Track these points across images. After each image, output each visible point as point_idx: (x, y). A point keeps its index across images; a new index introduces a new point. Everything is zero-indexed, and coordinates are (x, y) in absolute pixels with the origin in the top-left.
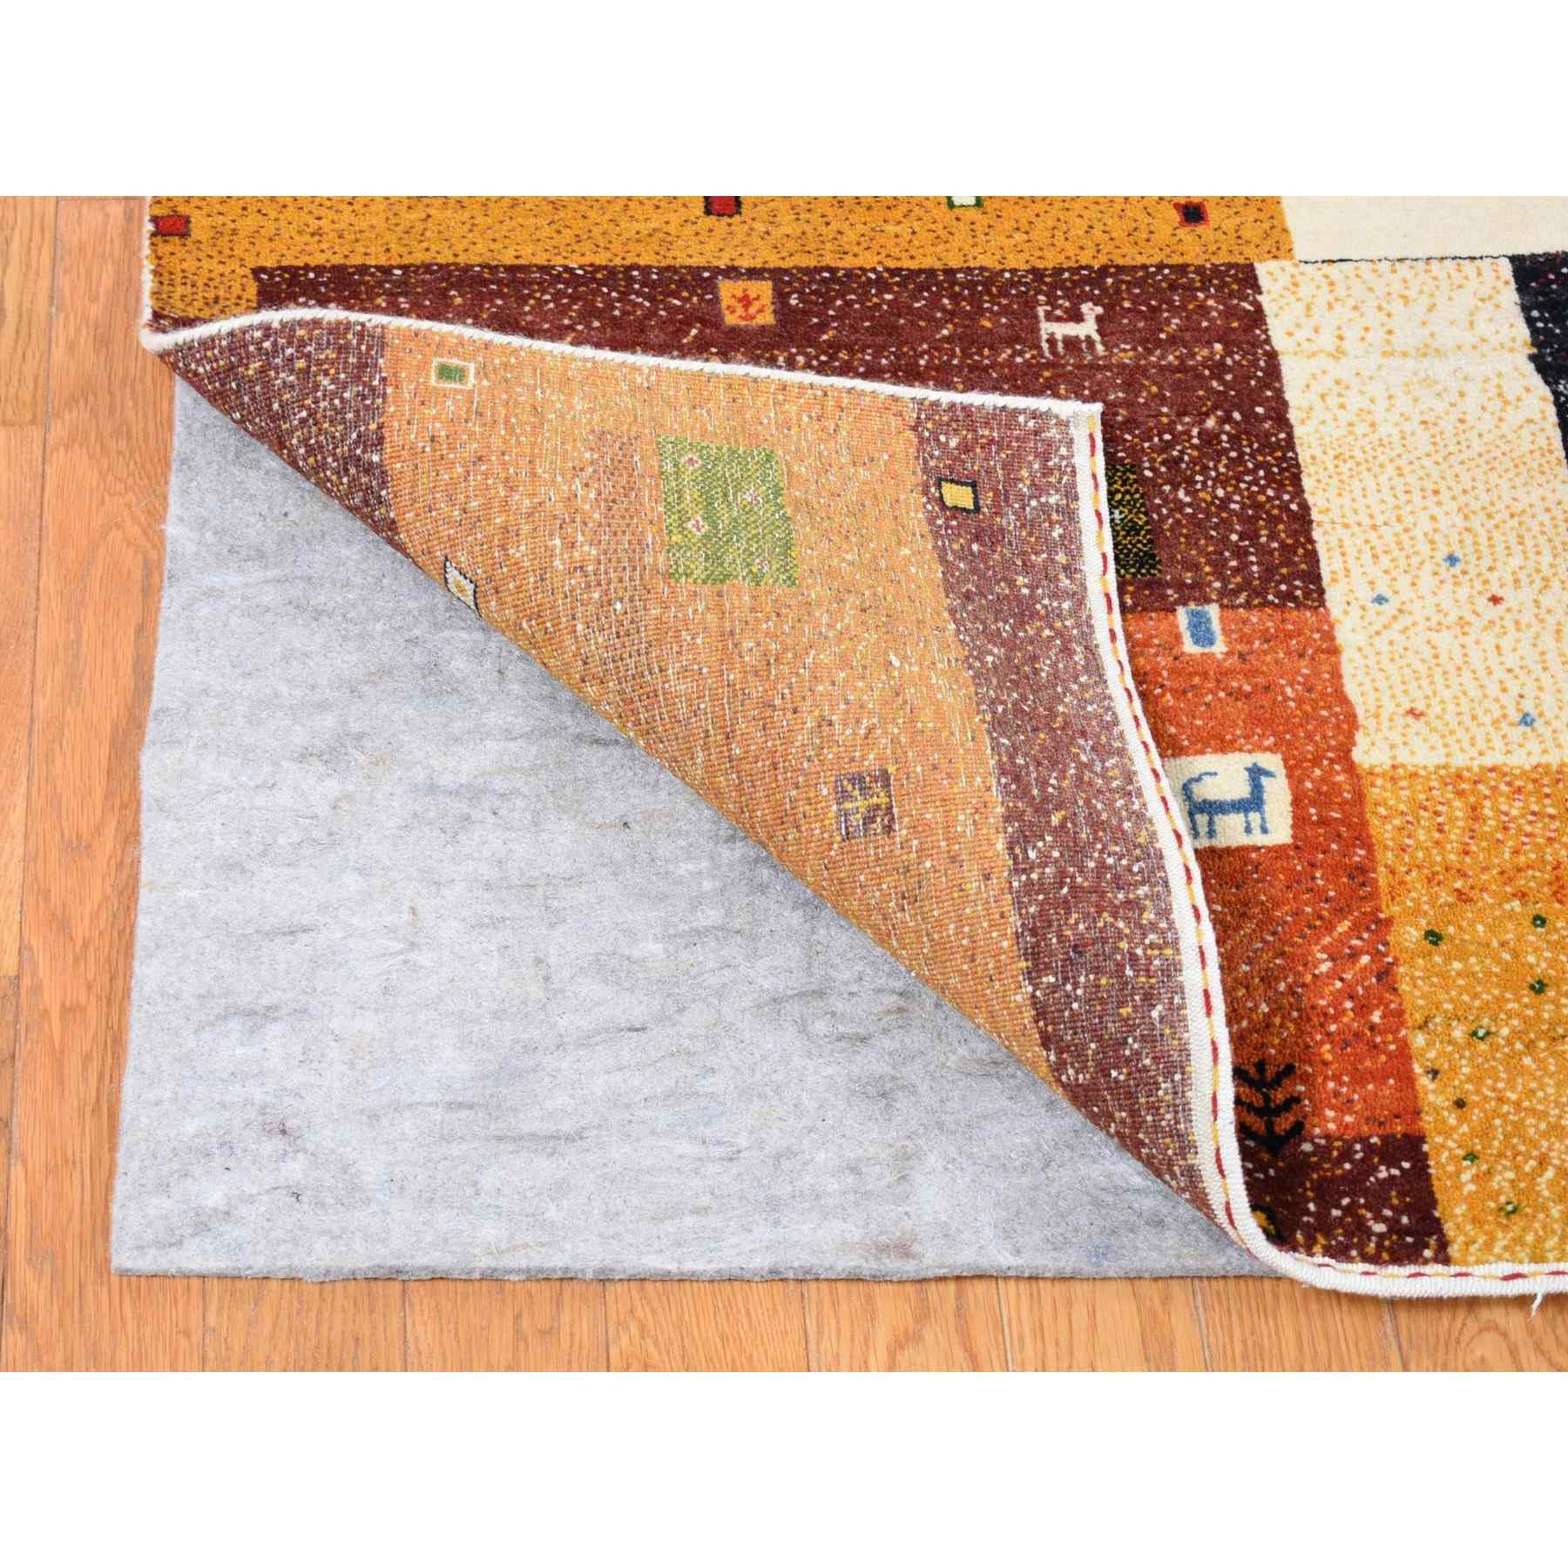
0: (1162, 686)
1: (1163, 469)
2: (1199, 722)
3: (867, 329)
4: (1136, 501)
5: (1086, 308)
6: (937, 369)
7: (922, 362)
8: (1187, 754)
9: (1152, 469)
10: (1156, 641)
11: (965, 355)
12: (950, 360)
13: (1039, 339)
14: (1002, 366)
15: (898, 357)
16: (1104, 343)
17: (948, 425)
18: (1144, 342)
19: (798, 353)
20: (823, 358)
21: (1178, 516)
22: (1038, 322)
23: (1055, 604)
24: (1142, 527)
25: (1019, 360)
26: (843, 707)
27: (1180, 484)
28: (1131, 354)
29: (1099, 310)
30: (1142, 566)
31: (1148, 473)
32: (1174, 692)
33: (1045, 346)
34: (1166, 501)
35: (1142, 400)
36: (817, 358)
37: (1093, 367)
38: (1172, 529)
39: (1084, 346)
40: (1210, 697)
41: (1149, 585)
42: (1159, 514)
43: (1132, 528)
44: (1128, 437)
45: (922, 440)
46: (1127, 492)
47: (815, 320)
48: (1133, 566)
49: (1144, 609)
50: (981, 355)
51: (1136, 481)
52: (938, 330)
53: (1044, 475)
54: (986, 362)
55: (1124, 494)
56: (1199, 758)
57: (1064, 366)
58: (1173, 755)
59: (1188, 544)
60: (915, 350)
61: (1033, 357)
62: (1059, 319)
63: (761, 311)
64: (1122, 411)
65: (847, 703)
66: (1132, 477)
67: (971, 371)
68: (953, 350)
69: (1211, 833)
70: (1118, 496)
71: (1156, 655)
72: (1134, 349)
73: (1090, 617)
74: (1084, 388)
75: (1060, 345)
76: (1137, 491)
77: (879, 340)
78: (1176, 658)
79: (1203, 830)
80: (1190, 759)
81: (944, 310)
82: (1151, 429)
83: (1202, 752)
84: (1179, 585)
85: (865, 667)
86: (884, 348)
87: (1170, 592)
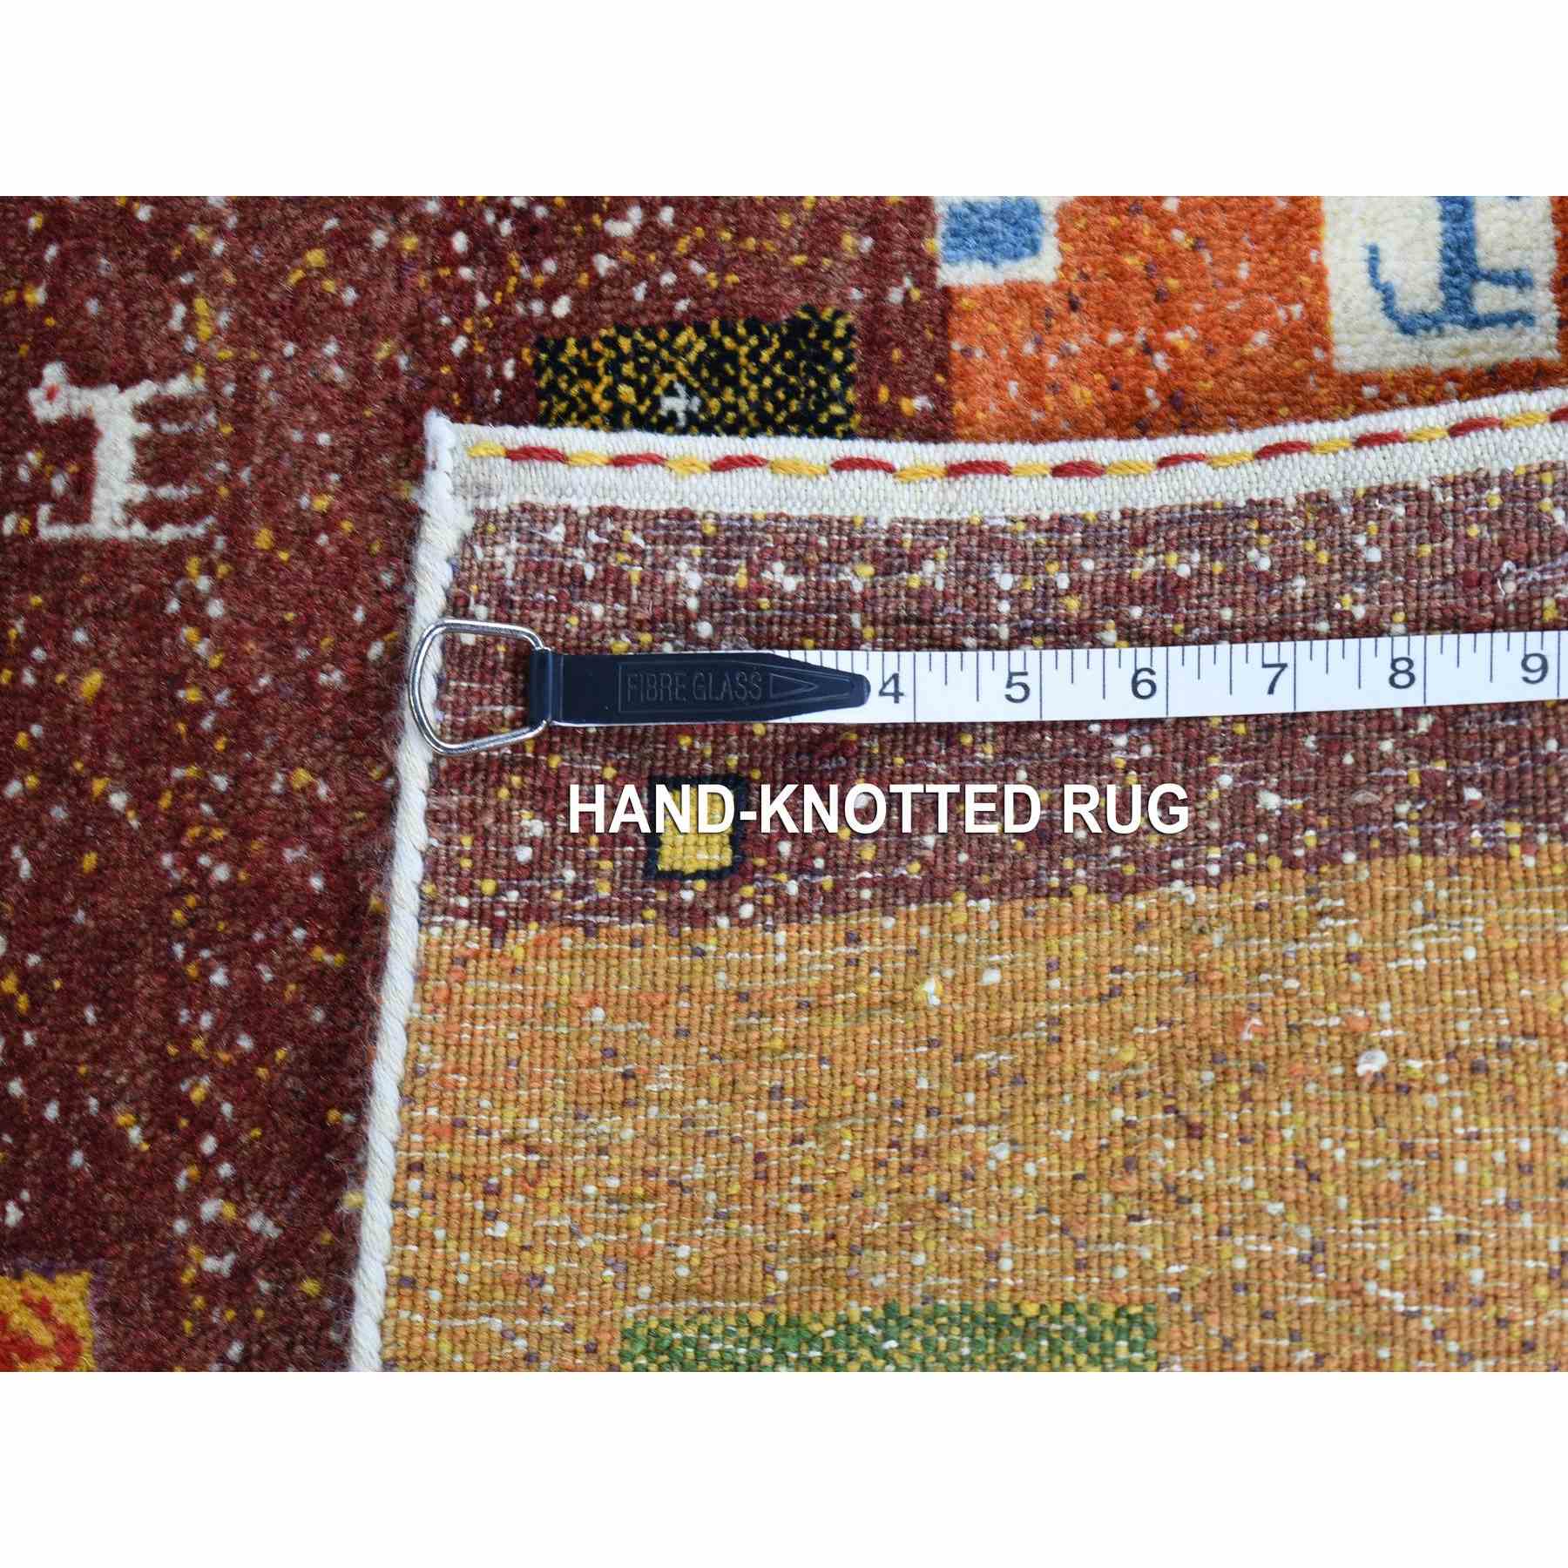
0: (1148, 349)
1: (550, 266)
2: (1243, 272)
3: (107, 1018)
4: (638, 350)
5: (45, 410)
6: (243, 834)
7: (221, 873)
8: (1325, 312)
9: (550, 293)
10: (1029, 349)
11: (197, 751)
12: (216, 799)
13: (149, 547)
14: (234, 657)
15: (207, 940)
16: (166, 372)
17: (483, 836)
18: (162, 268)
19: (193, 1214)
20: (209, 1145)
21: (683, 245)
22: (90, 544)
23: (1005, 607)
24: (714, 344)
25: (216, 609)
26: (1526, 1220)
27: (590, 229)
28: (200, 305)
29: (53, 373)
30: (826, 358)
31: (562, 307)
32: (1166, 321)
33: (168, 533)
34: (640, 272)
35: (350, 295)
36: (208, 1163)
37: (243, 412)
38: (723, 269)
39: (169, 428)
40: (1178, 235)
41: (876, 345)
42: (678, 293)
43: (716, 368)
44: (459, 345)
45: (534, 911)
46: (614, 367)
47: (77, 1158)
48: (823, 381)
49: (942, 366)
50: (198, 711)
51: (583, 343)
52: (115, 820)
53: (621, 593)
54: (222, 698)
55: (621, 379)
56: (1333, 282)
57: (238, 494)
58: (1326, 348)
59: (762, 232)
60: (182, 890)
61: (209, 569)
62: (83, 485)
63: (43, 1310)
64: (383, 351)
65: (1513, 1207)
66: (572, 349)
67: (255, 744)
68: (181, 785)
69: (1520, 280)
70: (627, 393)
71: (1065, 355)
72: (187, 295)
73: (1033, 523)
74: (310, 444)
75: (166, 492)
76: (610, 343)
77: (146, 984)
78: (1073, 306)
79: (1510, 299)
80: (1336, 307)
81: (41, 797)
82: (437, 283)
83: (1319, 274)
84: (877, 270)
85: (1407, 1150)
86: (171, 972)
87: (895, 296)
